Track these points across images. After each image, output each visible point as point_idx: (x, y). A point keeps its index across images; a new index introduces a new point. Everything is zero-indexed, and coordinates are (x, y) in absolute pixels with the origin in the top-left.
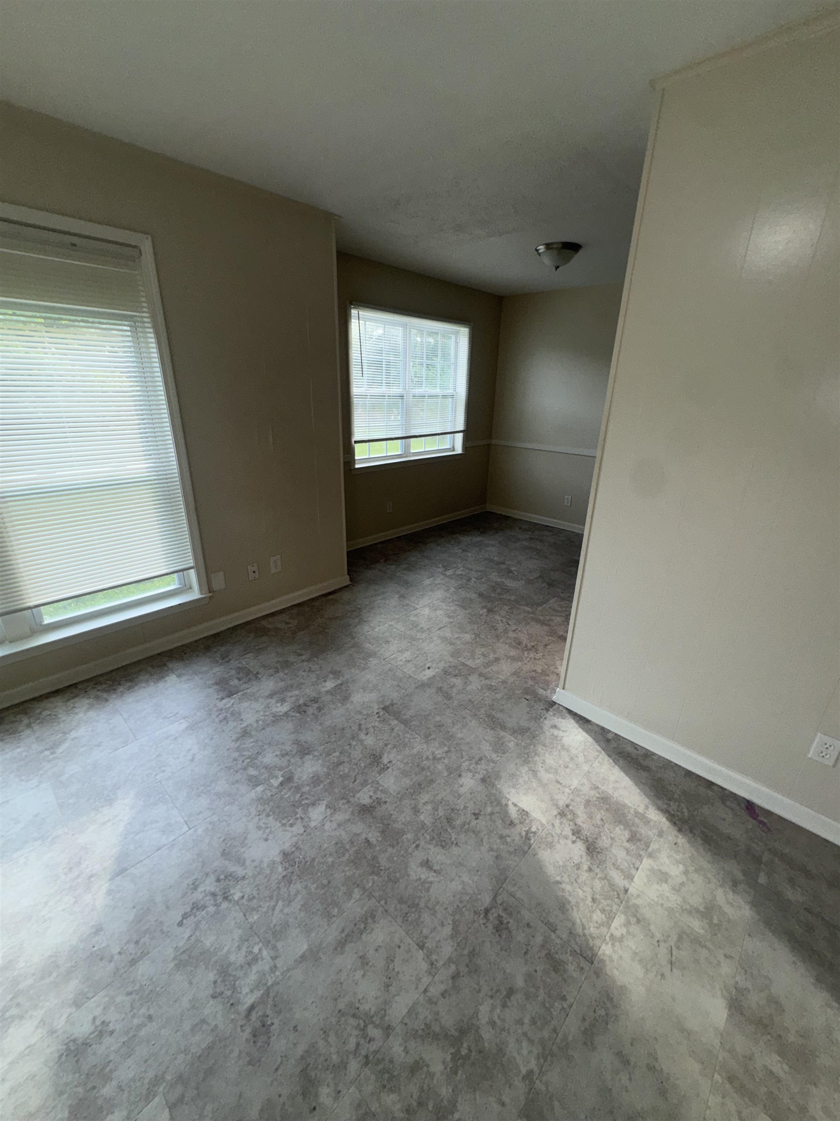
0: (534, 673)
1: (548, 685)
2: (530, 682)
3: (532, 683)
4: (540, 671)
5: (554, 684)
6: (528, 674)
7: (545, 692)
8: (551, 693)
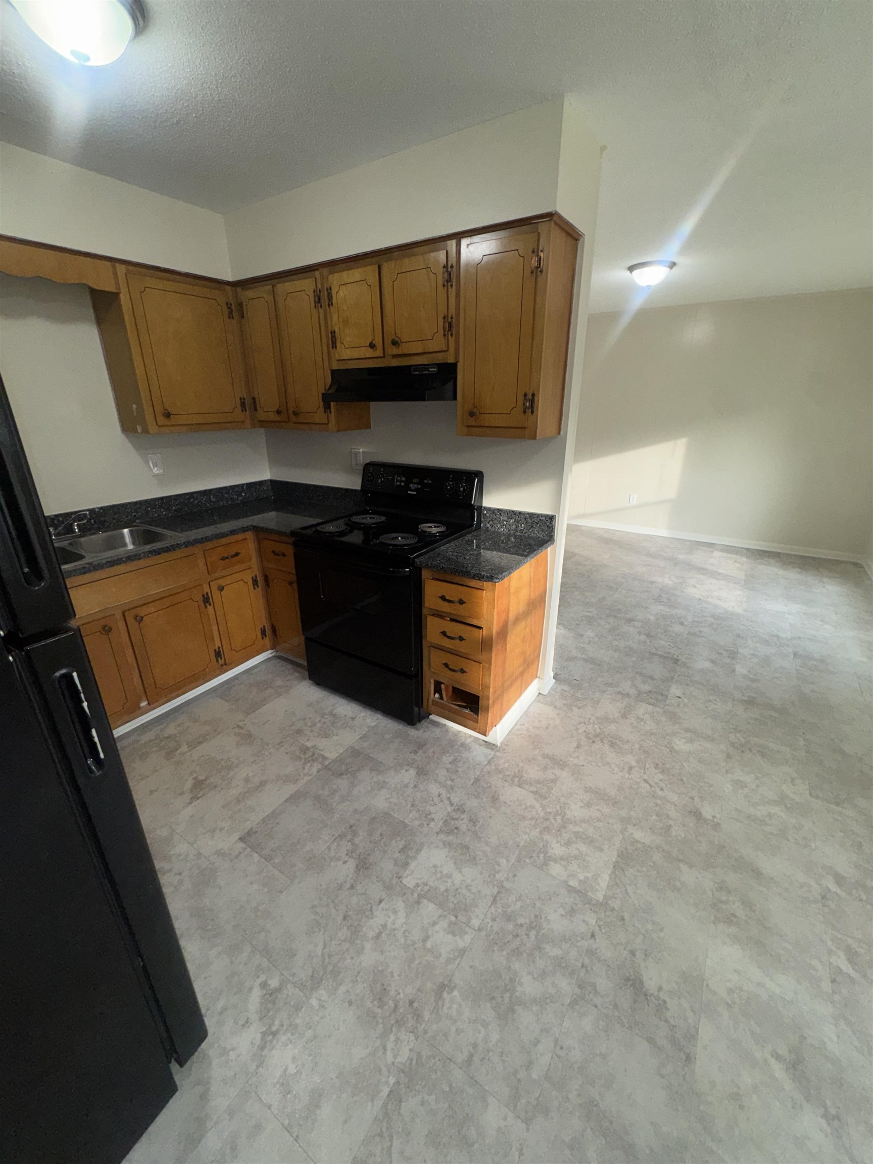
0: (579, 705)
1: (562, 694)
2: (579, 695)
3: (577, 694)
4: (574, 708)
5: (557, 697)
6: (585, 703)
7: (563, 688)
8: (556, 688)
